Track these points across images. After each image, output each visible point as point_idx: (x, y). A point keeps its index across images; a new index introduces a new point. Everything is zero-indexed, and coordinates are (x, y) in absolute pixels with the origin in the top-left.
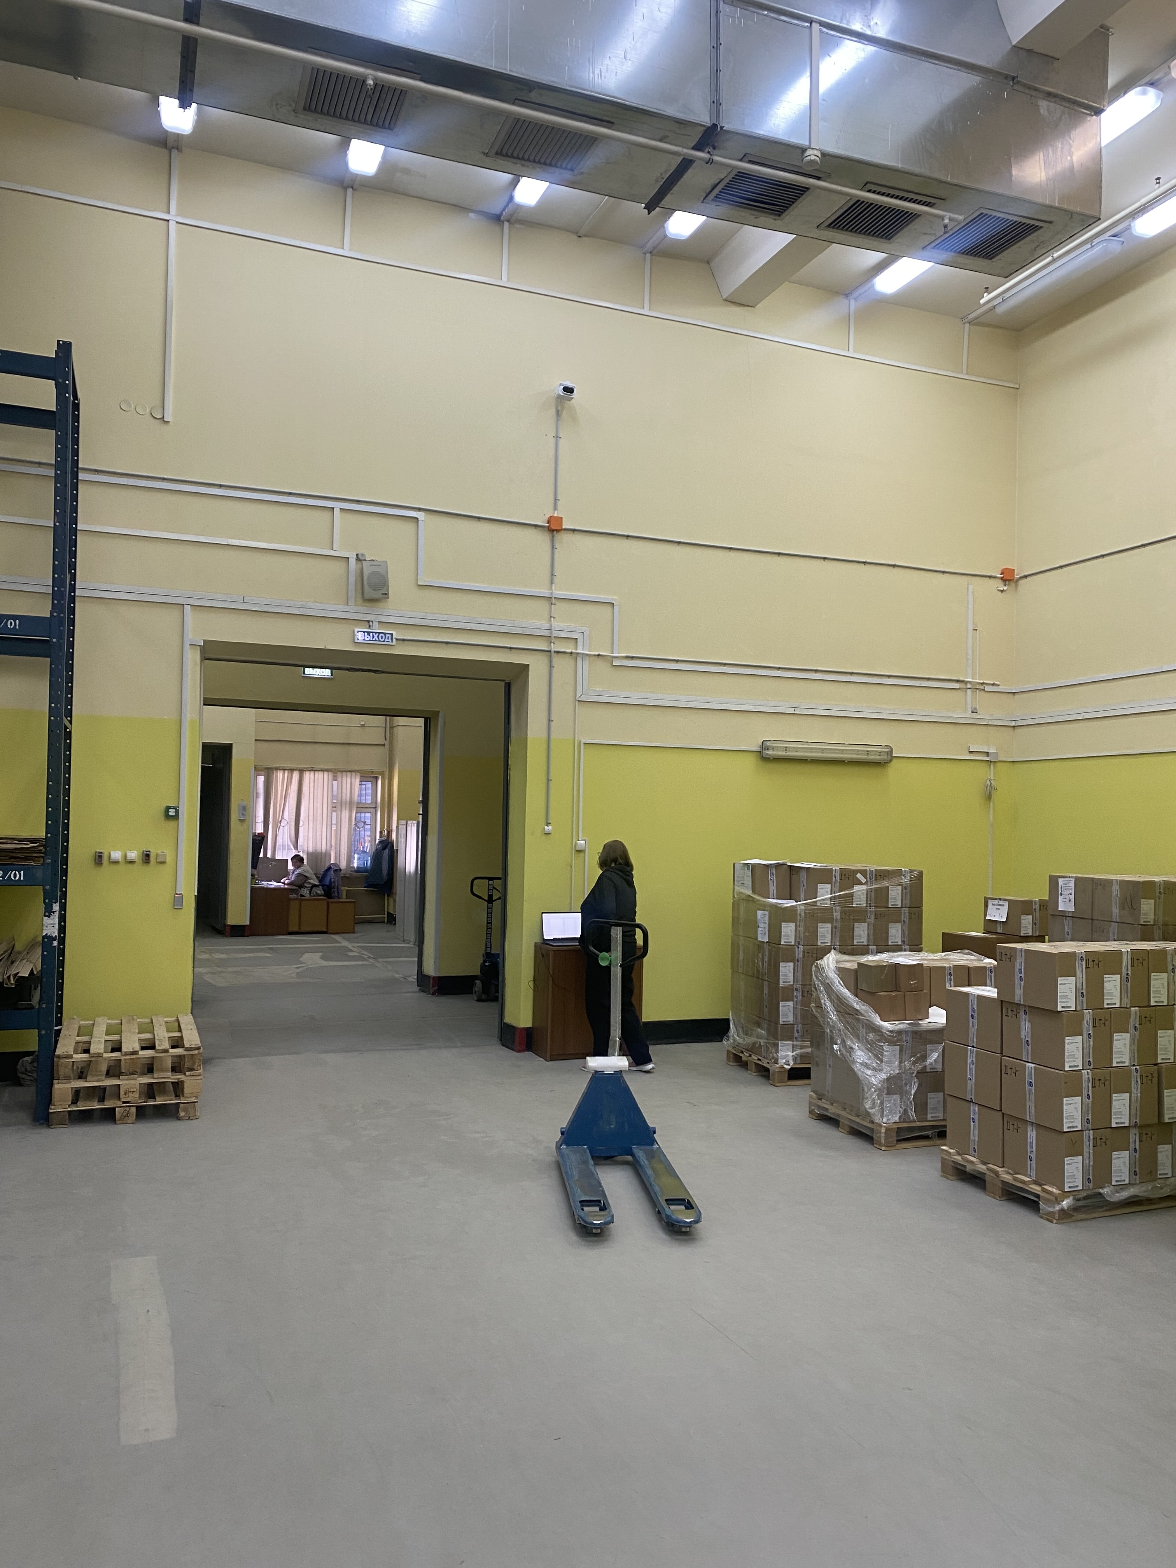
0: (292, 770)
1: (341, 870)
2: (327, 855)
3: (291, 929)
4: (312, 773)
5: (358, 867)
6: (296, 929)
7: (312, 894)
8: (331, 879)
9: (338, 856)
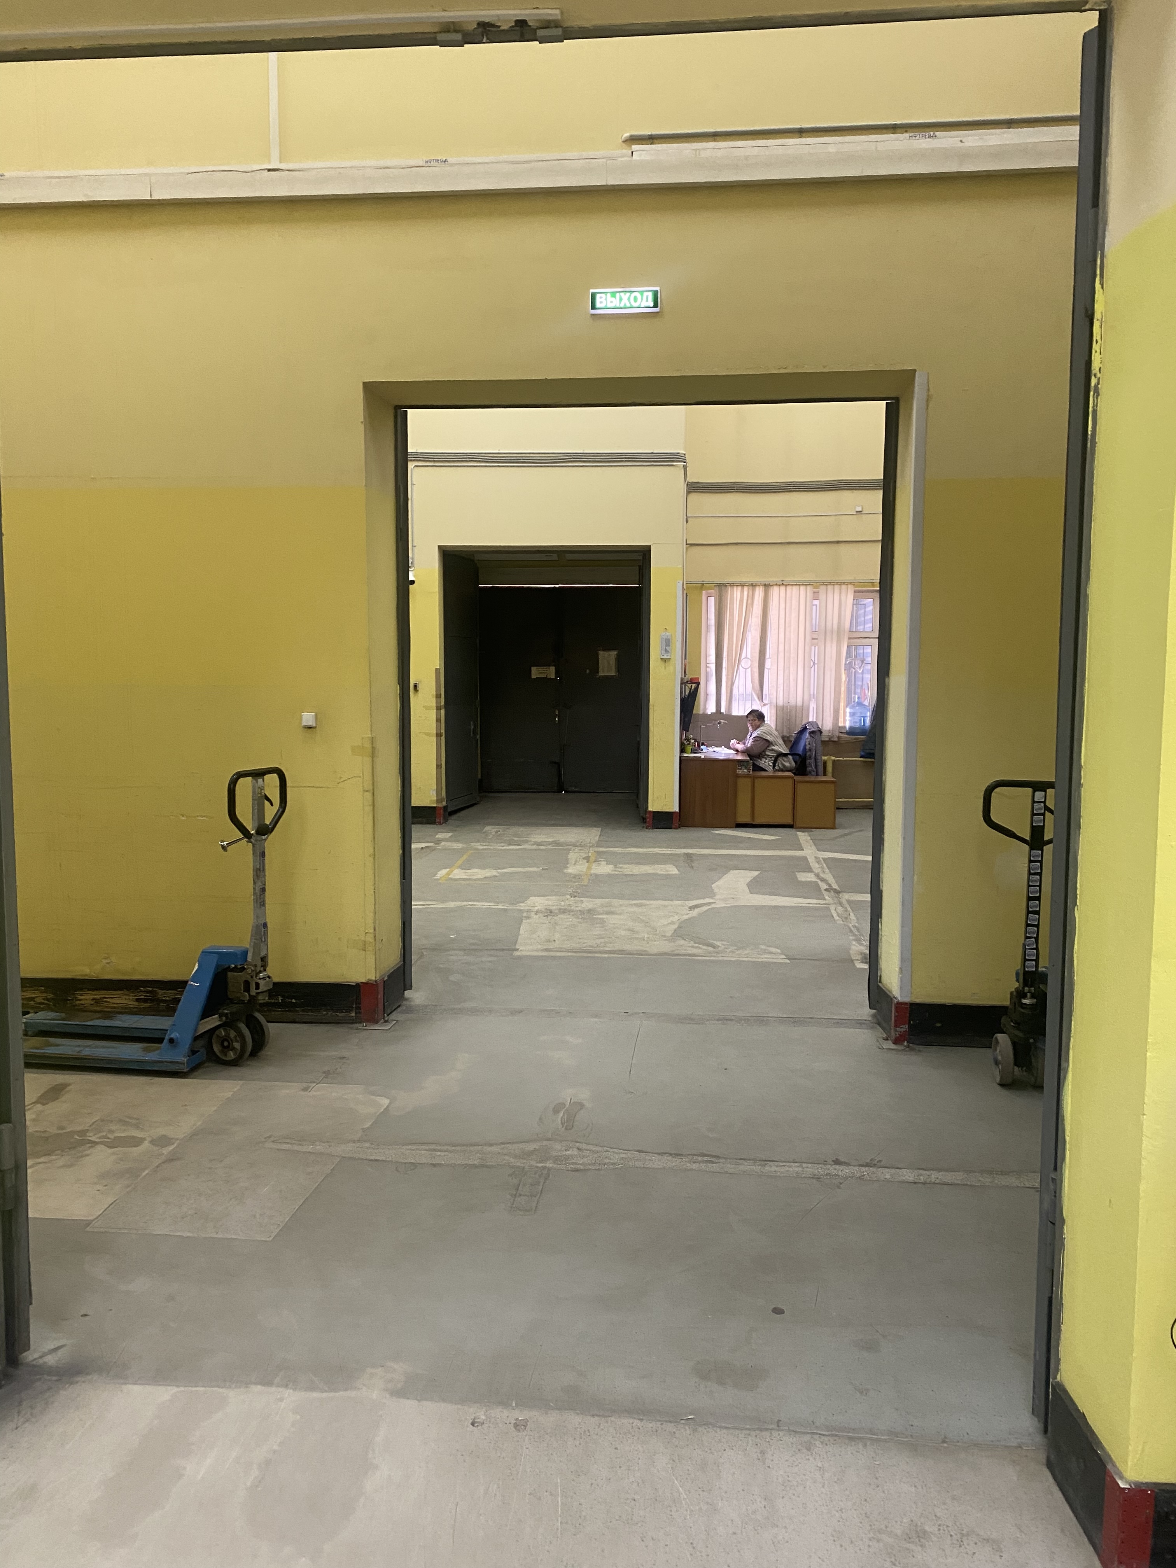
0: (753, 586)
1: (820, 732)
2: (804, 709)
3: (741, 820)
4: (783, 588)
5: (850, 728)
6: (747, 820)
7: (777, 768)
8: (805, 746)
9: (821, 710)
